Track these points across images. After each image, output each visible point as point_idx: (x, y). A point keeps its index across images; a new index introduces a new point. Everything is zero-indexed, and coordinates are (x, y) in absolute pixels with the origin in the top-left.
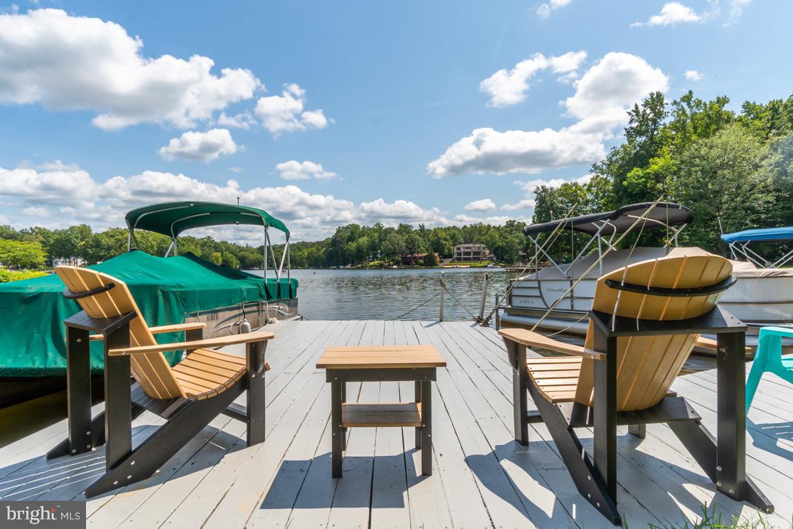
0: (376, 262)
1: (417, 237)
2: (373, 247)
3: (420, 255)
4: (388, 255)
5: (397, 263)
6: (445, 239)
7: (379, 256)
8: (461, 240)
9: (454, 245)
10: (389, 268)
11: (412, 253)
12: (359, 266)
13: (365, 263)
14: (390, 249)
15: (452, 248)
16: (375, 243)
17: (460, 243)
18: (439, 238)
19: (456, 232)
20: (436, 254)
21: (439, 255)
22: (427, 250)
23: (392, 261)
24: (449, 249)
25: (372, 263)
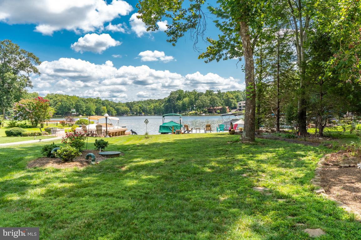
0: (193, 112)
1: (216, 97)
2: (191, 103)
3: (218, 108)
4: (200, 108)
5: (205, 112)
6: (232, 99)
7: (195, 108)
8: (242, 99)
9: (238, 102)
10: (200, 115)
11: (213, 106)
12: (184, 114)
13: (187, 112)
14: (201, 105)
15: (236, 103)
16: (193, 101)
17: (241, 101)
18: (229, 98)
19: (239, 94)
20: (227, 107)
21: (229, 108)
22: (222, 104)
23: (202, 111)
24: (235, 104)
25: (191, 112)
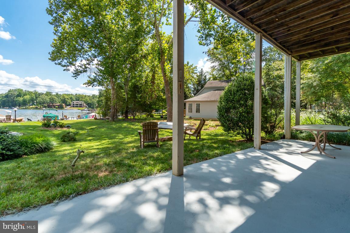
0: (34, 106)
1: (55, 97)
2: (32, 101)
3: (56, 104)
4: (40, 104)
5: (45, 107)
6: (68, 99)
7: (35, 104)
8: (75, 99)
9: (71, 101)
10: (40, 109)
11: (53, 103)
12: (24, 107)
13: (27, 106)
14: (41, 101)
15: (71, 102)
16: (33, 98)
17: (74, 101)
18: (65, 98)
19: (73, 96)
20: (64, 104)
21: (65, 105)
22: (59, 102)
23: (42, 106)
24: (69, 103)
25: (32, 107)
